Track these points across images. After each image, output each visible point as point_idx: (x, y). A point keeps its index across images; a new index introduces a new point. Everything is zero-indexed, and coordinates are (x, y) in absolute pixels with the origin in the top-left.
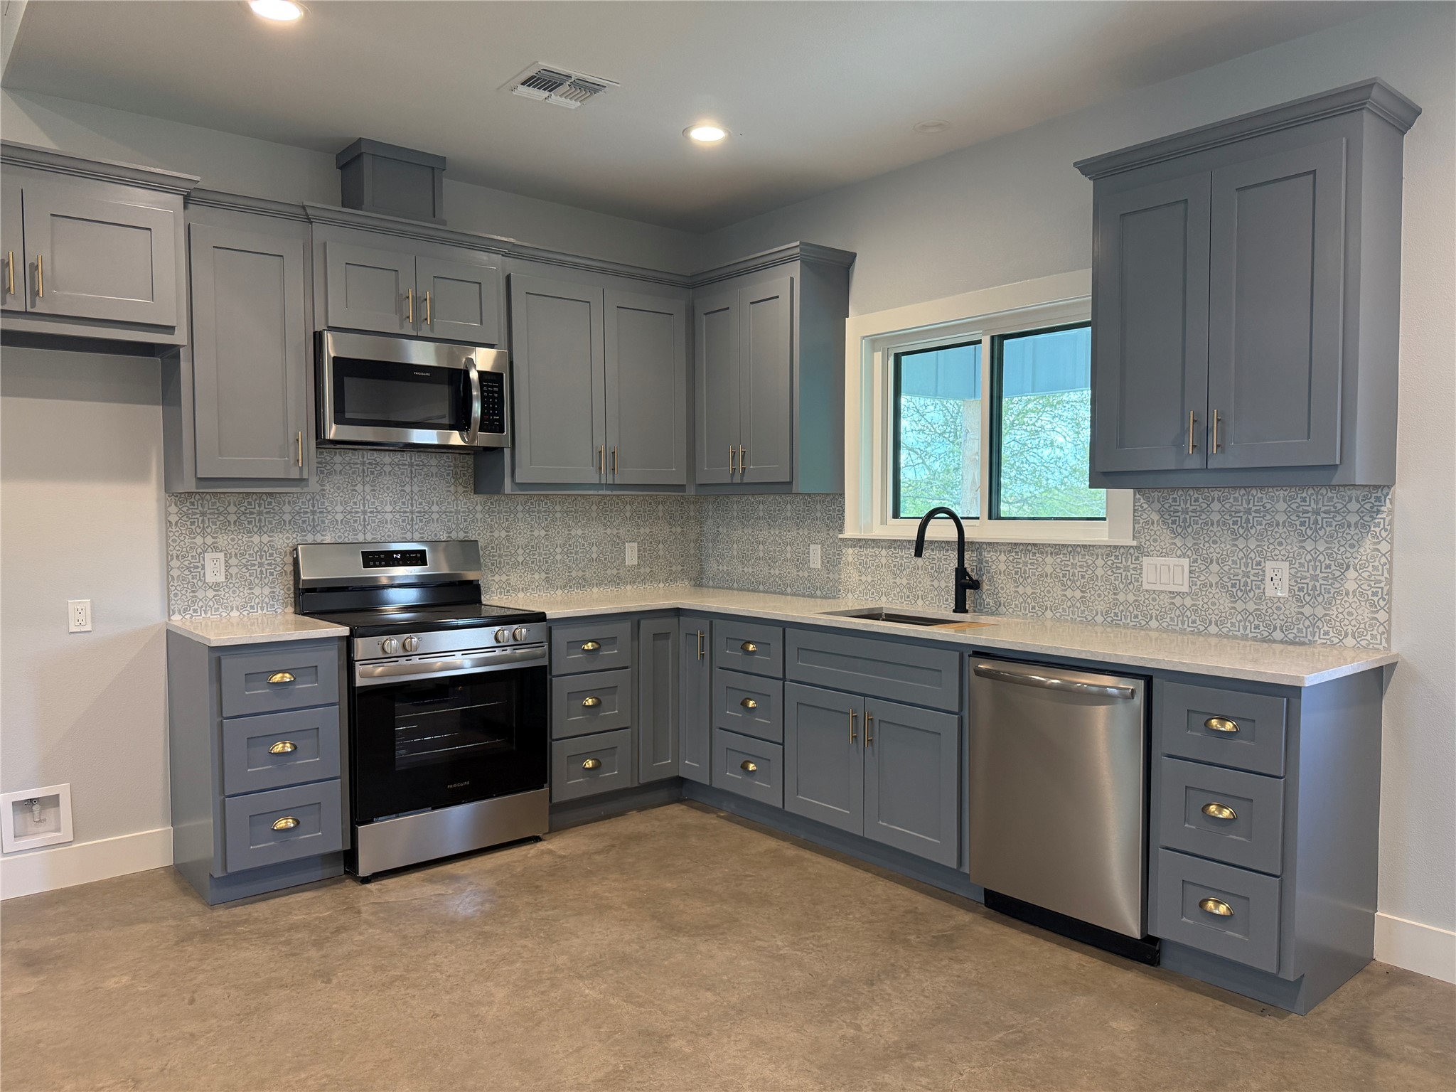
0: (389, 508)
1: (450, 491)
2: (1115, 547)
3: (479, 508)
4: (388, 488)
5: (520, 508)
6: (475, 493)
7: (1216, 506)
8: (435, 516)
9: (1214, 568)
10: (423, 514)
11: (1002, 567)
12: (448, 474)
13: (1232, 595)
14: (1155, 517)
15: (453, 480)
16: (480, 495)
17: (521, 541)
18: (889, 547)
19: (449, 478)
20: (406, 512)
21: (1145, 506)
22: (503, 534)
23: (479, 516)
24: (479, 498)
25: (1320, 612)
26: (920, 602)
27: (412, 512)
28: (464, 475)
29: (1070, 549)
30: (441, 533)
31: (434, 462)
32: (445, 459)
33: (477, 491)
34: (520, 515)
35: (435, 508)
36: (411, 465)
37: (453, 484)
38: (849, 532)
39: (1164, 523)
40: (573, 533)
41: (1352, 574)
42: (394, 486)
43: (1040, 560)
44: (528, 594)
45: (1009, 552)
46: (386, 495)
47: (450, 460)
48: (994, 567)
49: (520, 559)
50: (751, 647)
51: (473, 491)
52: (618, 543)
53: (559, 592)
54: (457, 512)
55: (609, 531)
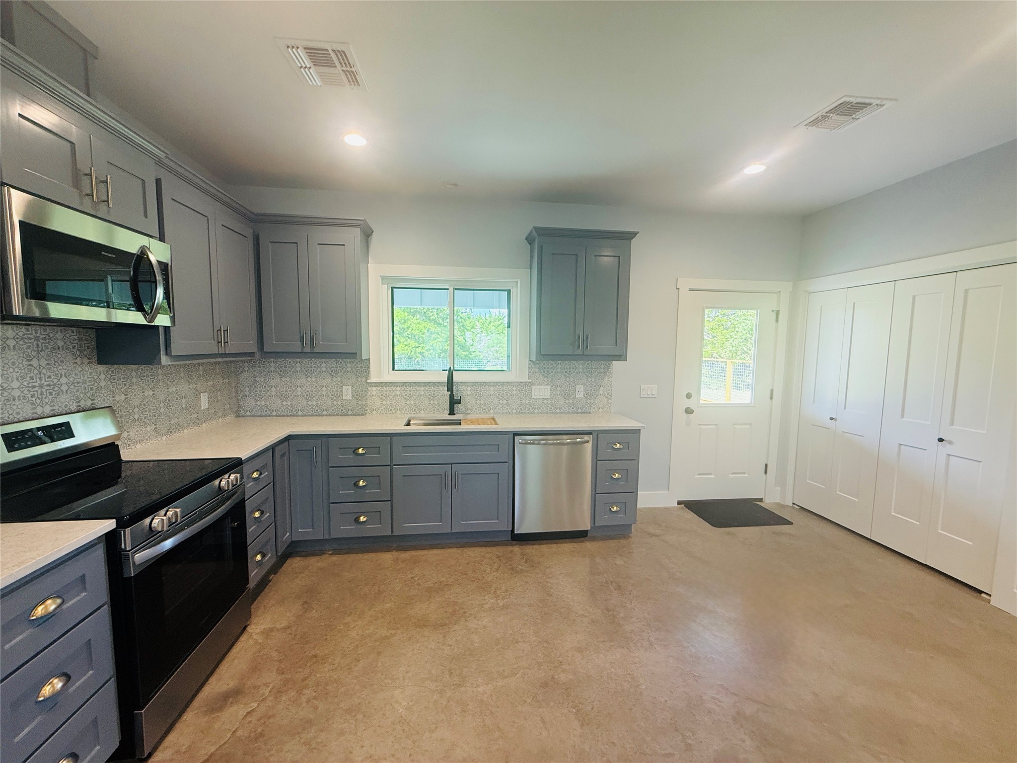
0: (16, 384)
1: (76, 363)
2: (521, 382)
3: (103, 376)
4: (13, 364)
5: (134, 374)
6: (99, 364)
7: (559, 366)
8: (64, 388)
9: (559, 388)
10: (52, 387)
11: (469, 393)
12: (74, 347)
13: (564, 398)
14: (537, 370)
15: (78, 353)
16: (103, 365)
17: (137, 402)
18: (402, 386)
19: (75, 351)
20: (34, 387)
21: (533, 366)
22: (123, 397)
23: (103, 384)
24: (102, 368)
25: (592, 401)
26: (422, 412)
27: (41, 386)
28: (88, 347)
29: (501, 384)
30: (71, 403)
31: (59, 335)
32: (72, 334)
33: (100, 362)
34: (134, 380)
35: (64, 380)
36: (37, 339)
37: (79, 356)
38: (373, 379)
39: (540, 372)
40: (170, 390)
41: (602, 388)
42: (20, 361)
43: (488, 389)
44: (143, 444)
45: (473, 386)
46: (11, 370)
47: (75, 334)
48: (465, 393)
49: (136, 417)
50: (360, 451)
51: (96, 362)
52: (197, 395)
53: (164, 438)
54: (84, 382)
55: (191, 386)
